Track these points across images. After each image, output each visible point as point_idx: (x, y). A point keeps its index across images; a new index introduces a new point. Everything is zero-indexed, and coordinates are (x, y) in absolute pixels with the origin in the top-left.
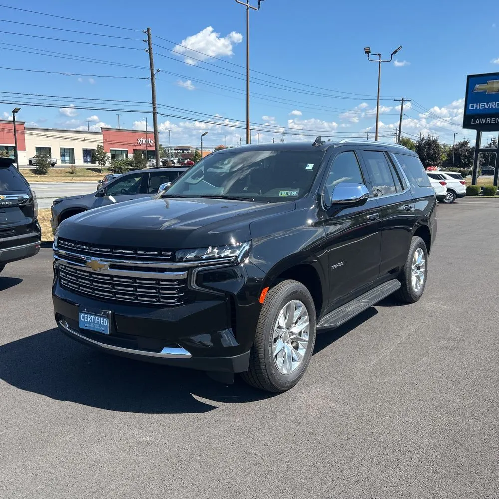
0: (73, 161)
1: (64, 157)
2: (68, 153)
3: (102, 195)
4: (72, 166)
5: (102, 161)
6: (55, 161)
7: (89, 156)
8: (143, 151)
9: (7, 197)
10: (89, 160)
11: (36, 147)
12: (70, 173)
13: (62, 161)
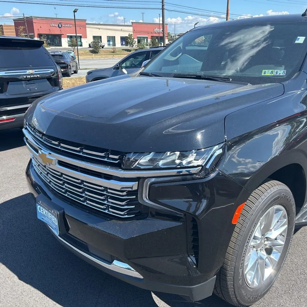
0: (114, 44)
1: (109, 42)
2: (111, 39)
3: (118, 68)
4: (114, 48)
5: (132, 44)
6: (104, 45)
7: (124, 41)
8: (157, 37)
9: (35, 71)
10: (124, 44)
11: (93, 36)
12: (112, 52)
13: (108, 45)
